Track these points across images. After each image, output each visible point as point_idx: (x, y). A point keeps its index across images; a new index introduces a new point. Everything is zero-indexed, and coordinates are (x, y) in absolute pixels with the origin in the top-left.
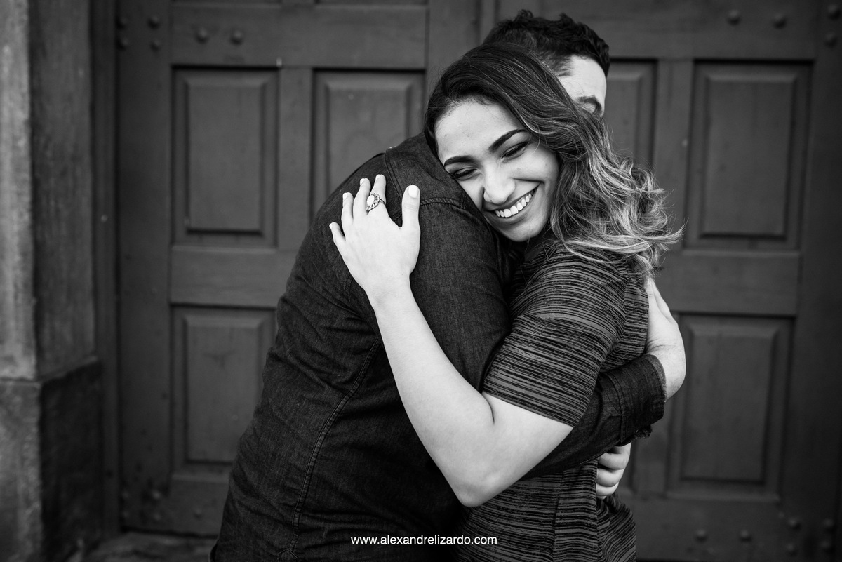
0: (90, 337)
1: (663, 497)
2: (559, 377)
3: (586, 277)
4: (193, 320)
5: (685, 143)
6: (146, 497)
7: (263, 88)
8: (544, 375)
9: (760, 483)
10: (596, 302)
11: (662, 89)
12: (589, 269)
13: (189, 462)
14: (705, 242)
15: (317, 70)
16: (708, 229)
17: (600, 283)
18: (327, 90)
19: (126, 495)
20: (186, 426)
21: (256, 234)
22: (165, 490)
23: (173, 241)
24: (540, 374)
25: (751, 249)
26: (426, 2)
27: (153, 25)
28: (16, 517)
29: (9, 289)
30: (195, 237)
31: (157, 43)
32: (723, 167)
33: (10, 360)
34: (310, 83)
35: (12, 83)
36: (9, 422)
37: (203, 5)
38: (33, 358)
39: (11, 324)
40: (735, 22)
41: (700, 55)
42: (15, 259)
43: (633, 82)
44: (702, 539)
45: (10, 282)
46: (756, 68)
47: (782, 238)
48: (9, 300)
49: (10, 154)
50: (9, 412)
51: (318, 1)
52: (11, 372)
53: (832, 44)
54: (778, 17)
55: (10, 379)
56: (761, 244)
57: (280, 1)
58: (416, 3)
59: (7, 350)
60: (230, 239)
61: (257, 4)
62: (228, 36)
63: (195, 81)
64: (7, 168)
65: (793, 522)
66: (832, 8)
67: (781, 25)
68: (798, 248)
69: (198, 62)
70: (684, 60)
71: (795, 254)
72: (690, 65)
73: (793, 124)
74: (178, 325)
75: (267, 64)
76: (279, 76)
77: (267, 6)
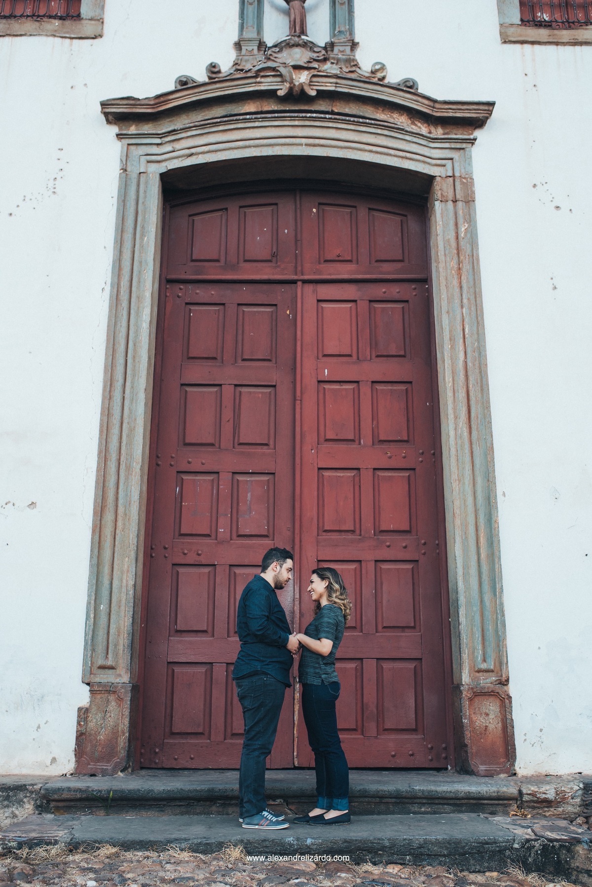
0: (137, 674)
1: (376, 738)
4: (177, 669)
5: (374, 592)
6: (152, 751)
7: (209, 572)
9: (414, 731)
11: (364, 572)
13: (173, 734)
14: (384, 630)
15: (230, 566)
16: (385, 625)
18: (235, 573)
21: (205, 632)
22: (161, 748)
23: (169, 636)
25: (402, 633)
26: (274, 540)
27: (165, 548)
28: (117, 741)
29: (121, 647)
30: (179, 634)
31: (167, 555)
32: (389, 601)
33: (120, 675)
34: (228, 571)
35: (128, 571)
36: (117, 701)
37: (185, 540)
38: (129, 674)
39: (121, 661)
40: (389, 546)
41: (376, 559)
42: (125, 636)
43: (353, 569)
44: (393, 756)
45: (122, 645)
46: (398, 563)
47: (414, 627)
48: (121, 652)
49: (125, 597)
50: (118, 696)
51: (231, 539)
52: (120, 680)
53: (424, 554)
54: (404, 545)
55: (119, 683)
56: (406, 630)
57: (216, 540)
58: (270, 541)
59: (118, 672)
60: (193, 634)
61: (207, 540)
62: (196, 553)
63: (181, 570)
64: (123, 601)
65: (429, 746)
66: (423, 541)
67: (405, 547)
68: (420, 631)
69: (183, 562)
70: (371, 561)
71: (419, 634)
72: (374, 562)
73: (413, 584)
74: (170, 672)
75: (211, 563)
76: (216, 568)
77: (211, 541)
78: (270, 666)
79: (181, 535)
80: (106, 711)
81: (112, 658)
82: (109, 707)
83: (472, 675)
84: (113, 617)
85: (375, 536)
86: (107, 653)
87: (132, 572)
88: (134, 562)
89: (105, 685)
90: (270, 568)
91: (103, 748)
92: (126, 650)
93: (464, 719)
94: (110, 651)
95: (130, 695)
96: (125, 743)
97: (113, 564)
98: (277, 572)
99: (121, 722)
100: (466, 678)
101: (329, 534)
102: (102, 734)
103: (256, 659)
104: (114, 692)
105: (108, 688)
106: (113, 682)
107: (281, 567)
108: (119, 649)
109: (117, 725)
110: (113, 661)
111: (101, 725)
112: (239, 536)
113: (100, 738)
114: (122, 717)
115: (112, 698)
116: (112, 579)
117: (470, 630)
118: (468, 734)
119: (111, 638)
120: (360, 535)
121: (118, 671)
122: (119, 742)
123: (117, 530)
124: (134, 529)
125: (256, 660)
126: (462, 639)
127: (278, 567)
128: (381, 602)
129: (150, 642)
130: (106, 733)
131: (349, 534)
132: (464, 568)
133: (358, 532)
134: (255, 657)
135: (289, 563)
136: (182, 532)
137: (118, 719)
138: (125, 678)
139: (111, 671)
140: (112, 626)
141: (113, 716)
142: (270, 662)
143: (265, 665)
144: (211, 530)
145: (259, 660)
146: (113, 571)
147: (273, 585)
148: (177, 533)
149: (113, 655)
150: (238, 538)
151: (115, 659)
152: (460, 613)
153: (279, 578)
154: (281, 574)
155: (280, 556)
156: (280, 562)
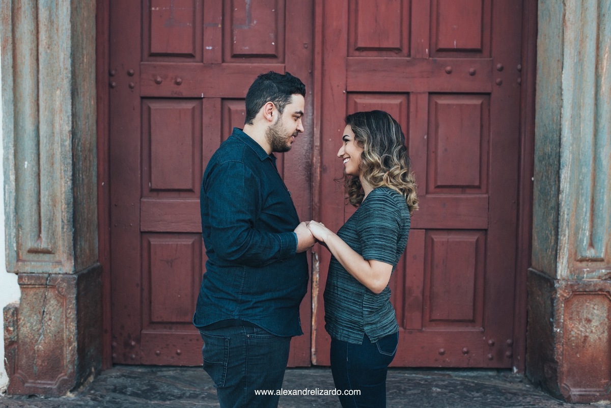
0: (96, 251)
1: (420, 331)
4: (154, 241)
5: (425, 137)
6: (127, 345)
7: (194, 108)
9: (472, 322)
11: (412, 109)
13: (152, 323)
14: (437, 190)
15: (223, 99)
16: (439, 184)
18: (230, 110)
19: (115, 344)
21: (190, 191)
22: (138, 340)
23: (141, 198)
25: (462, 193)
26: (284, 62)
27: (130, 75)
28: (62, 351)
29: (59, 223)
30: (155, 194)
31: (132, 85)
32: (446, 150)
33: (59, 263)
34: (220, 106)
35: (61, 110)
36: (58, 298)
37: (159, 63)
38: (73, 261)
39: (60, 243)
40: (449, 72)
41: (431, 90)
42: (63, 206)
43: (397, 104)
44: (442, 354)
45: (60, 219)
46: (461, 96)
47: (479, 187)
48: (59, 229)
49: (60, 149)
50: (59, 292)
51: (223, 61)
52: (60, 270)
53: (500, 84)
54: (472, 70)
55: (59, 274)
56: (468, 190)
57: (202, 61)
58: (279, 63)
59: (57, 258)
60: (175, 194)
61: (190, 63)
62: (173, 81)
63: (154, 105)
64: (58, 156)
65: (490, 342)
66: (499, 66)
67: (473, 74)
68: (487, 192)
69: (156, 95)
70: (424, 93)
71: (486, 196)
72: (427, 95)
73: (482, 126)
74: (145, 244)
75: (196, 96)
76: (202, 103)
77: (195, 64)
78: (257, 310)
79: (153, 55)
80: (44, 311)
81: (47, 238)
82: (47, 306)
83: (571, 265)
84: (43, 179)
85: (430, 56)
86: (40, 231)
87: (67, 112)
88: (69, 96)
89: (39, 278)
90: (259, 115)
91: (43, 361)
92: (66, 227)
93: (556, 327)
94: (43, 228)
95: (75, 291)
96: (73, 355)
97: (38, 100)
98: (273, 122)
99: (66, 327)
100: (563, 270)
101: (364, 53)
102: (40, 343)
103: (230, 297)
104: (53, 287)
105: (43, 281)
106: (50, 272)
107: (280, 112)
108: (56, 226)
109: (60, 332)
110: (48, 244)
111: (38, 331)
112: (235, 56)
113: (38, 347)
114: (66, 321)
115: (50, 294)
116: (39, 122)
117: (573, 201)
118: (559, 348)
119: (42, 210)
120: (409, 55)
121: (57, 256)
122: (65, 353)
123: (40, 47)
124: (65, 45)
125: (230, 300)
126: (562, 214)
127: (275, 112)
128: (436, 152)
129: (116, 205)
130: (46, 341)
131: (393, 53)
132: (573, 108)
133: (405, 51)
134: (227, 293)
135: (297, 102)
136: (154, 50)
137: (61, 323)
138: (68, 267)
139: (47, 257)
140: (44, 193)
141: (54, 319)
142: (256, 303)
143: (248, 309)
144: (194, 48)
145: (236, 301)
146: (38, 110)
147: (267, 148)
148: (146, 53)
149: (48, 234)
150: (233, 60)
151: (51, 239)
152: (562, 176)
153: (279, 133)
154: (282, 125)
155: (279, 91)
156: (279, 101)
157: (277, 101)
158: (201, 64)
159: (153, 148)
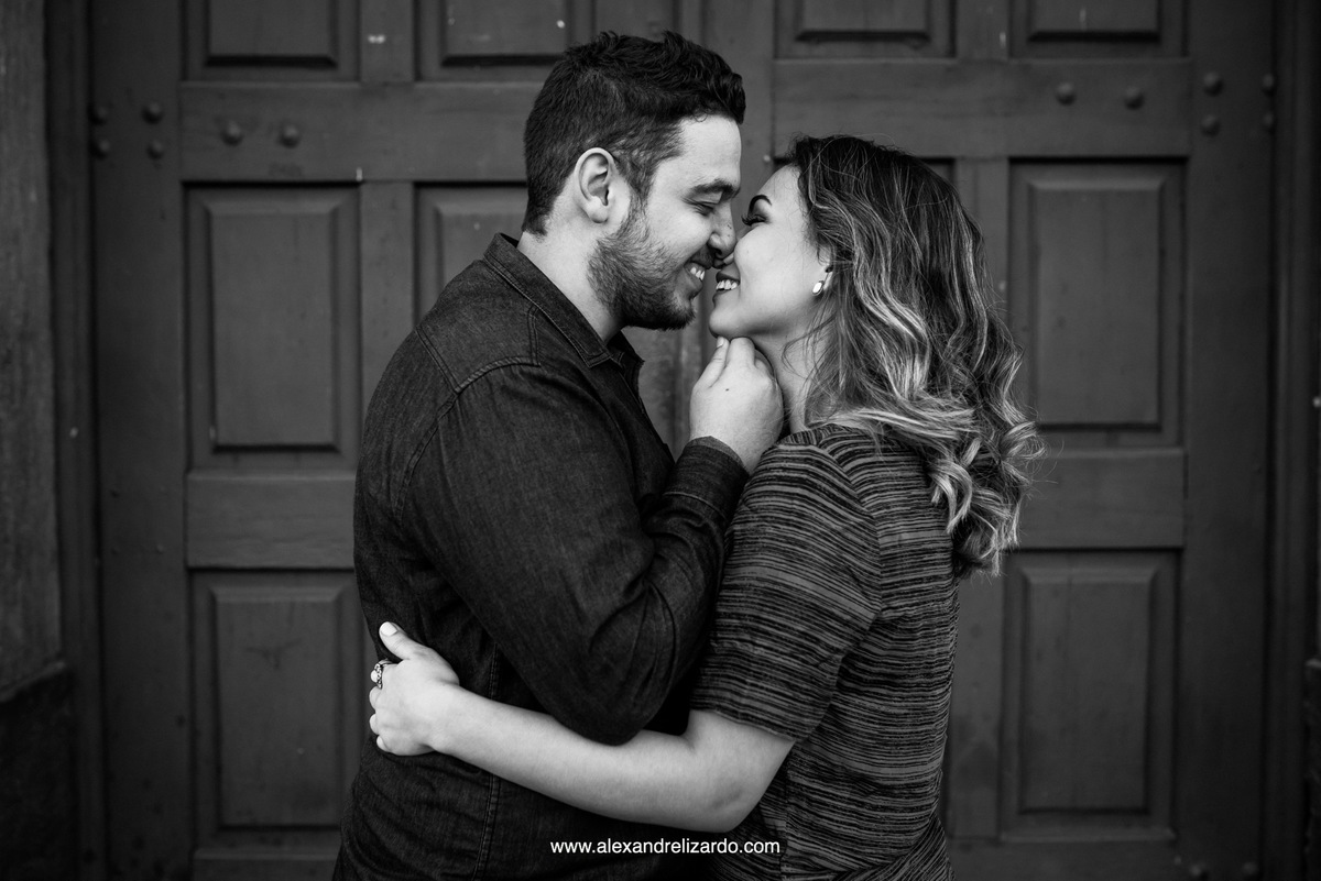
1: (995, 842)
2: (785, 678)
3: (814, 515)
4: (228, 594)
5: (1002, 286)
7: (334, 214)
8: (766, 675)
9: (1143, 812)
10: (827, 556)
12: (817, 502)
13: (224, 830)
15: (420, 185)
17: (834, 526)
18: (438, 216)
20: (218, 769)
21: (328, 449)
23: (189, 467)
24: (760, 673)
27: (151, 119)
30: (227, 459)
31: (158, 147)
32: (1061, 323)
34: (410, 205)
37: (233, 84)
40: (1067, 100)
41: (1017, 152)
46: (1102, 168)
47: (1156, 428)
51: (418, 77)
53: (1213, 131)
54: (1132, 92)
56: (1125, 438)
57: (357, 78)
60: (284, 459)
61: (320, 84)
62: (275, 134)
63: (222, 206)
65: (1196, 871)
66: (1210, 79)
67: (1135, 104)
68: (1180, 442)
69: (225, 174)
70: (995, 159)
71: (1177, 452)
72: (1004, 167)
73: (1162, 253)
74: (201, 602)
75: (339, 177)
76: (358, 196)
77: (336, 86)
79: (214, 61)
85: (1011, 54)
90: (563, 202)
98: (613, 228)
101: (822, 49)
107: (640, 189)
112: (452, 62)
120: (952, 52)
127: (620, 192)
128: (1031, 330)
129: (116, 495)
131: (905, 48)
133: (940, 39)
135: (707, 145)
136: (218, 48)
144: (334, 39)
148: (196, 57)
150: (447, 72)
153: (639, 264)
154: (647, 236)
155: (630, 109)
156: (632, 149)
157: (623, 147)
158: (355, 86)
159: (220, 329)
